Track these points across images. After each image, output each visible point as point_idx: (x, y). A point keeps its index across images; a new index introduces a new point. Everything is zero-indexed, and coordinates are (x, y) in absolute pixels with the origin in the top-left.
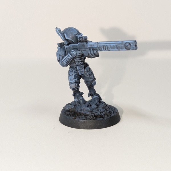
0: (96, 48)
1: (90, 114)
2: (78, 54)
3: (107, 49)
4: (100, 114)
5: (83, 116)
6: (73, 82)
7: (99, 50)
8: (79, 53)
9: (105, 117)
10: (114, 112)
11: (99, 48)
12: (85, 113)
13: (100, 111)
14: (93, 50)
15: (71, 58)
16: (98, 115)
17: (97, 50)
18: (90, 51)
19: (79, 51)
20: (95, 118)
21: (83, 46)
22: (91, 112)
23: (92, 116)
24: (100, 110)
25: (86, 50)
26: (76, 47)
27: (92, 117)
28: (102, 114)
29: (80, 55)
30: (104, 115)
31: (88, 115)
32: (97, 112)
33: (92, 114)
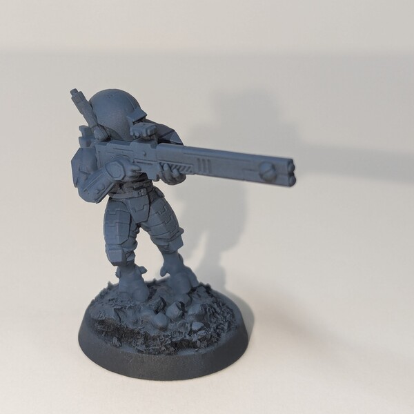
0: (179, 165)
1: (159, 336)
2: (130, 173)
3: (210, 170)
4: (188, 337)
5: (141, 340)
6: (116, 245)
7: (187, 171)
8: (134, 171)
10: (229, 327)
11: (187, 166)
12: (146, 333)
13: (189, 328)
14: (170, 167)
15: (112, 183)
16: (183, 340)
18: (162, 169)
20: (172, 349)
21: (144, 153)
22: (164, 329)
23: (164, 344)
24: (189, 325)
25: (152, 165)
28: (195, 338)
29: (134, 175)
30: (199, 340)
31: (154, 339)
32: (179, 332)
33: (164, 336)
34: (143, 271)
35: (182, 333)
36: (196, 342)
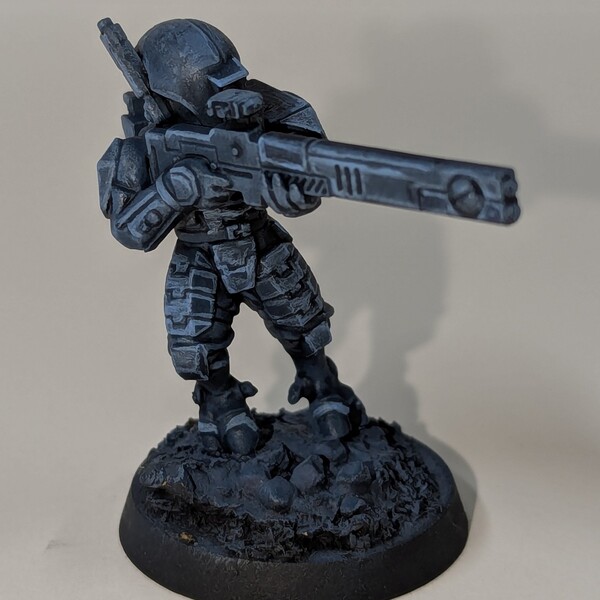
1: (272, 524)
4: (330, 527)
6: (188, 337)
8: (216, 188)
9: (360, 544)
10: (422, 509)
12: (247, 516)
13: (335, 510)
14: (286, 182)
16: (320, 532)
18: (270, 184)
20: (296, 549)
21: (235, 152)
22: (283, 509)
23: (280, 539)
24: (335, 504)
26: (200, 150)
27: (283, 544)
28: (345, 529)
29: (218, 195)
30: (354, 532)
31: (262, 529)
32: (314, 516)
33: (281, 523)
34: (248, 391)
35: (320, 518)
36: (348, 537)
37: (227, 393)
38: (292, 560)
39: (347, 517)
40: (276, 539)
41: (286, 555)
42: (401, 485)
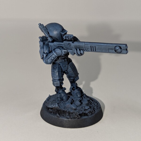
0: (83, 49)
1: (74, 112)
2: (63, 53)
3: (96, 50)
4: (84, 112)
5: (67, 114)
6: (57, 80)
7: (86, 51)
8: (65, 52)
10: (97, 108)
11: (86, 49)
12: (69, 111)
14: (80, 50)
15: (56, 57)
17: (84, 50)
18: (77, 51)
19: (65, 49)
21: (69, 45)
22: (75, 109)
23: (76, 115)
24: (84, 108)
25: (72, 49)
26: (61, 46)
27: (77, 115)
29: (65, 53)
31: (72, 113)
32: (81, 110)
33: (76, 112)
34: (65, 89)
35: (82, 110)
36: (87, 113)
37: (62, 90)
38: (78, 118)
39: (87, 110)
40: (75, 115)
41: (78, 117)
42: (92, 104)
